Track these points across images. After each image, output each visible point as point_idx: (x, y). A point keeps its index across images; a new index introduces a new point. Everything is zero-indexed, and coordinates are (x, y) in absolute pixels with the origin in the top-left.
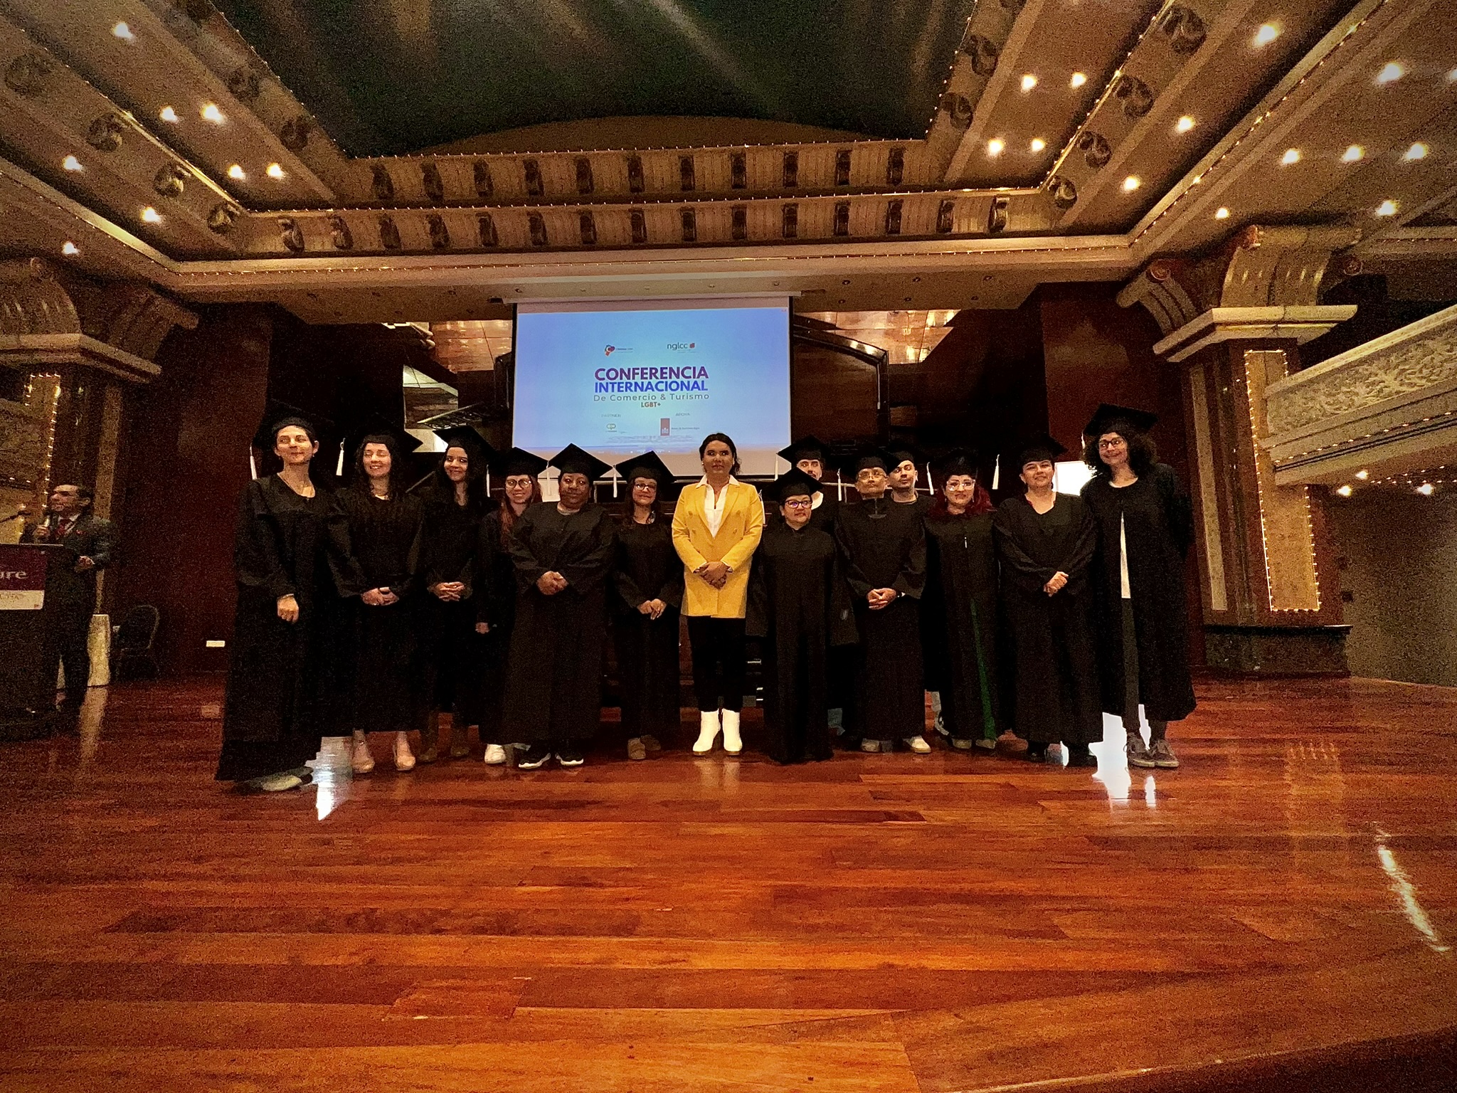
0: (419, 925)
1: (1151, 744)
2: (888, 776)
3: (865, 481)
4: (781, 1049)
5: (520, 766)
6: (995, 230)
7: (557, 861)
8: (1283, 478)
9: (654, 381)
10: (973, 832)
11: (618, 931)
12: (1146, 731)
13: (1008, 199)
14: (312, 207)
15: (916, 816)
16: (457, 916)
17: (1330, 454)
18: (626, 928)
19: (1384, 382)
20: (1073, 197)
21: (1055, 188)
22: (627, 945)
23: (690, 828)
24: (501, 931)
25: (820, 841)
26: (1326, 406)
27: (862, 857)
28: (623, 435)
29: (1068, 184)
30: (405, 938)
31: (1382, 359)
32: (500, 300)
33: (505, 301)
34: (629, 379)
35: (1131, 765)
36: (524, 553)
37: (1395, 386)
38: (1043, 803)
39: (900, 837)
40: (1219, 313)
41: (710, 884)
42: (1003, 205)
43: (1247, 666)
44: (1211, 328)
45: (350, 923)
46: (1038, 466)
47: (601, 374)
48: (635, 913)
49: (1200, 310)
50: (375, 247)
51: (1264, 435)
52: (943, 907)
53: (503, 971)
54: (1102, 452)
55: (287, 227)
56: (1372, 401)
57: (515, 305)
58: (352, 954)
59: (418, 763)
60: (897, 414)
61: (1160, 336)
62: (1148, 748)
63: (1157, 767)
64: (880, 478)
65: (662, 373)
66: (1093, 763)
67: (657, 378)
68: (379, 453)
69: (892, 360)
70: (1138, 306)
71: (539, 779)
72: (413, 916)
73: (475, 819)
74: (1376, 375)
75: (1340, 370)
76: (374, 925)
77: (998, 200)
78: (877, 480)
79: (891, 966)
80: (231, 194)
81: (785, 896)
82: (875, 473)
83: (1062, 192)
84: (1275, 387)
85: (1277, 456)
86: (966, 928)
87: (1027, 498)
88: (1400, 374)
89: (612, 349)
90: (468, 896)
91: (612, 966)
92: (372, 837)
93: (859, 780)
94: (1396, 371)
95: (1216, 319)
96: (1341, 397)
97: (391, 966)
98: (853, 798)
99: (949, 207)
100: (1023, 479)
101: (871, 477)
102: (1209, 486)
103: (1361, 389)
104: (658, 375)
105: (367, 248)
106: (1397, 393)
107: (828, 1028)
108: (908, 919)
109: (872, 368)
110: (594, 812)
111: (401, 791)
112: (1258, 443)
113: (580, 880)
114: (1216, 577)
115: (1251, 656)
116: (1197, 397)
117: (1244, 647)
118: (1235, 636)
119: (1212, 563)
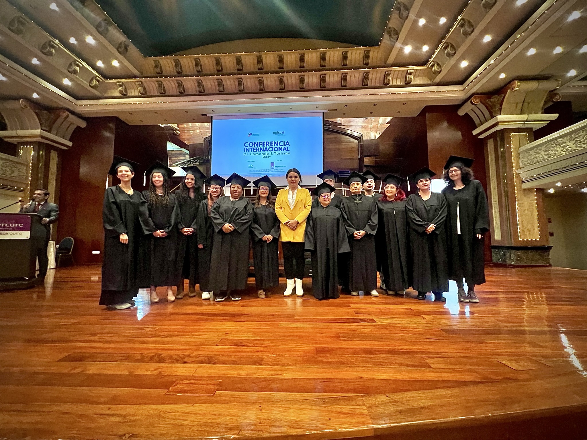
0: (178, 360)
1: (468, 293)
2: (362, 305)
3: (353, 187)
4: (318, 408)
5: (216, 300)
6: (408, 84)
7: (230, 337)
8: (525, 186)
9: (268, 147)
10: (396, 327)
11: (255, 363)
12: (466, 288)
13: (413, 71)
14: (130, 78)
15: (372, 321)
16: (193, 357)
17: (546, 176)
18: (258, 362)
19: (568, 146)
20: (440, 70)
21: (432, 66)
22: (259, 369)
23: (283, 324)
24: (209, 363)
25: (333, 330)
26: (544, 156)
27: (352, 336)
28: (256, 169)
29: (438, 64)
30: (173, 365)
31: (568, 136)
32: (206, 115)
33: (208, 115)
34: (258, 146)
35: (460, 301)
36: (217, 216)
37: (574, 147)
38: (422, 316)
39: (366, 329)
40: (500, 118)
41: (291, 346)
42: (410, 73)
43: (509, 262)
44: (496, 124)
45: (152, 359)
46: (424, 181)
47: (247, 145)
48: (261, 357)
49: (492, 117)
50: (156, 94)
51: (518, 168)
52: (382, 355)
53: (211, 378)
54: (450, 174)
55: (120, 86)
56: (563, 154)
57: (212, 117)
58: (152, 371)
59: (176, 299)
60: (367, 160)
61: (475, 127)
62: (467, 294)
63: (470, 302)
64: (359, 186)
65: (271, 144)
66: (444, 301)
67: (269, 146)
68: (159, 177)
69: (365, 138)
70: (467, 114)
71: (223, 305)
72: (175, 357)
73: (199, 320)
74: (566, 143)
75: (551, 141)
76: (161, 360)
77: (409, 71)
78: (358, 187)
79: (362, 378)
80: (98, 72)
81: (320, 351)
82: (357, 184)
83: (435, 68)
84: (523, 148)
85: (523, 176)
86: (391, 364)
87: (420, 194)
88: (575, 142)
89: (251, 134)
90: (196, 350)
91: (253, 376)
92: (159, 327)
93: (350, 307)
94: (574, 141)
95: (499, 120)
96: (551, 152)
97: (168, 375)
98: (347, 313)
99: (389, 74)
100: (418, 187)
101: (356, 185)
102: (495, 189)
103: (559, 149)
104: (270, 145)
105: (153, 94)
106: (574, 150)
107: (336, 400)
108: (369, 360)
109: (356, 141)
110: (244, 318)
111: (170, 309)
112: (515, 171)
113: (240, 344)
114: (497, 226)
115: (510, 258)
116: (490, 152)
117: (508, 254)
118: (504, 250)
119: (495, 220)
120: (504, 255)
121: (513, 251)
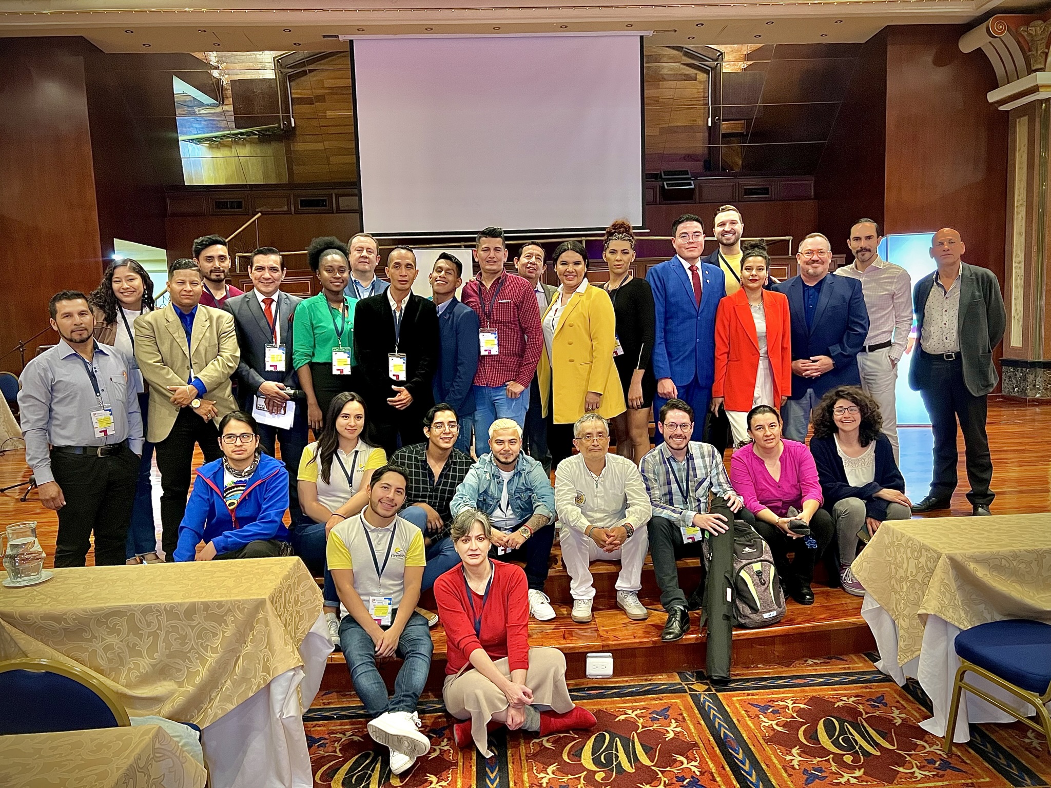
32: (337, 36)
33: (341, 38)
40: (1044, 77)
43: (1030, 394)
57: (351, 42)
69: (726, 68)
70: (980, 51)
95: (1039, 82)
114: (1017, 317)
115: (1034, 386)
116: (1019, 150)
117: (1031, 378)
118: (1024, 369)
119: (1015, 305)
120: (1024, 379)
121: (1040, 371)
